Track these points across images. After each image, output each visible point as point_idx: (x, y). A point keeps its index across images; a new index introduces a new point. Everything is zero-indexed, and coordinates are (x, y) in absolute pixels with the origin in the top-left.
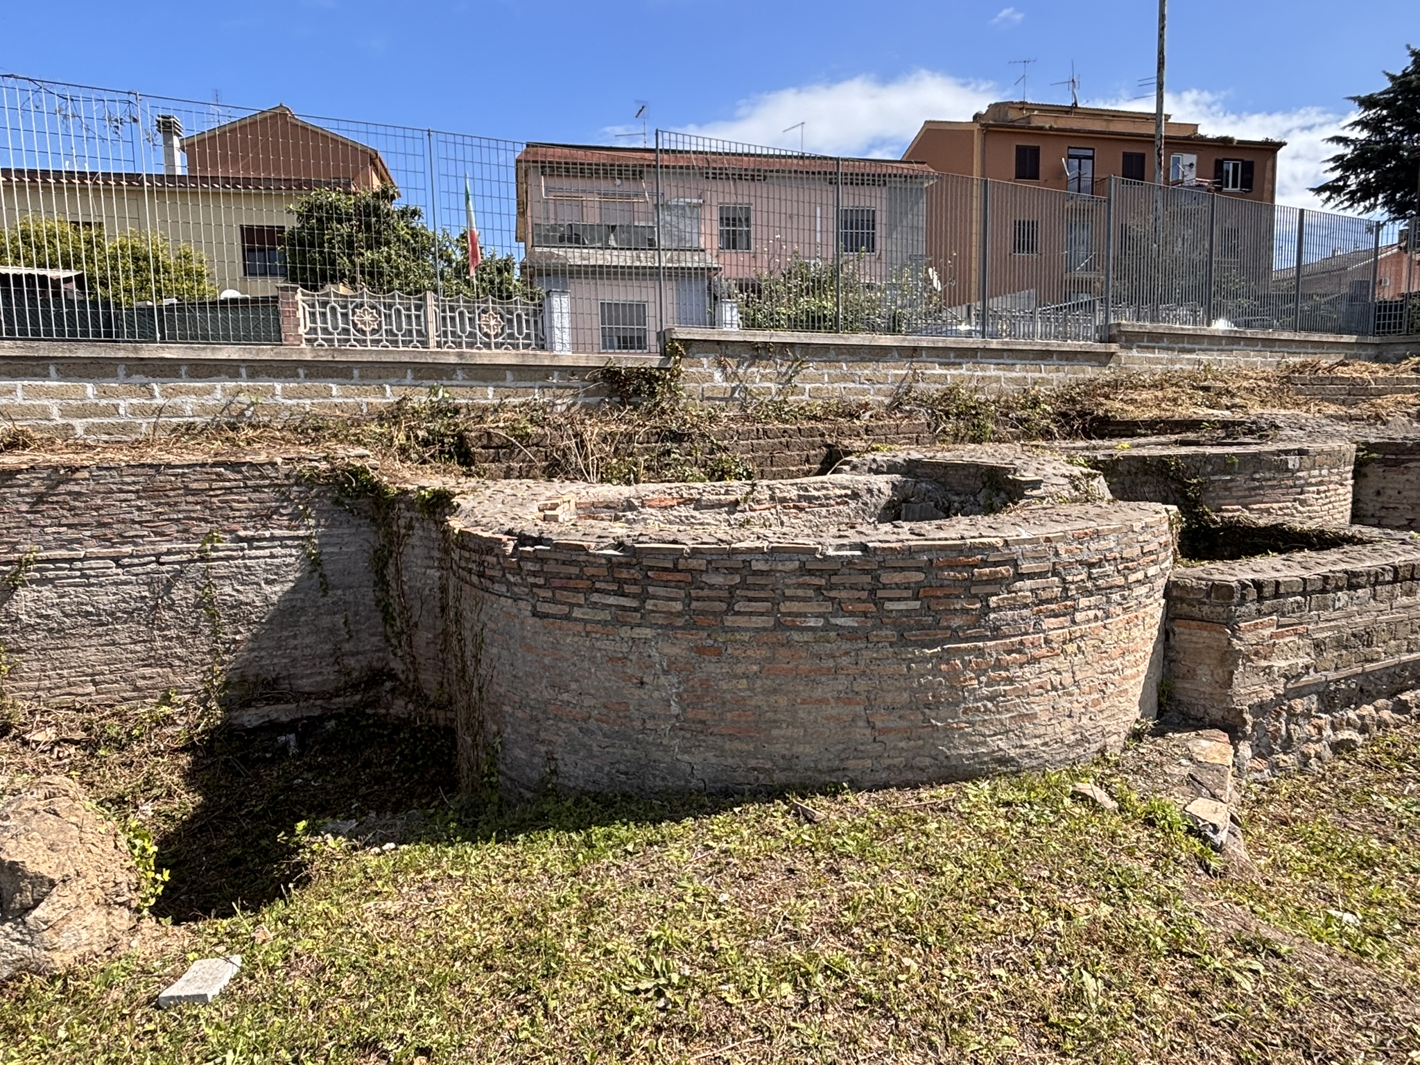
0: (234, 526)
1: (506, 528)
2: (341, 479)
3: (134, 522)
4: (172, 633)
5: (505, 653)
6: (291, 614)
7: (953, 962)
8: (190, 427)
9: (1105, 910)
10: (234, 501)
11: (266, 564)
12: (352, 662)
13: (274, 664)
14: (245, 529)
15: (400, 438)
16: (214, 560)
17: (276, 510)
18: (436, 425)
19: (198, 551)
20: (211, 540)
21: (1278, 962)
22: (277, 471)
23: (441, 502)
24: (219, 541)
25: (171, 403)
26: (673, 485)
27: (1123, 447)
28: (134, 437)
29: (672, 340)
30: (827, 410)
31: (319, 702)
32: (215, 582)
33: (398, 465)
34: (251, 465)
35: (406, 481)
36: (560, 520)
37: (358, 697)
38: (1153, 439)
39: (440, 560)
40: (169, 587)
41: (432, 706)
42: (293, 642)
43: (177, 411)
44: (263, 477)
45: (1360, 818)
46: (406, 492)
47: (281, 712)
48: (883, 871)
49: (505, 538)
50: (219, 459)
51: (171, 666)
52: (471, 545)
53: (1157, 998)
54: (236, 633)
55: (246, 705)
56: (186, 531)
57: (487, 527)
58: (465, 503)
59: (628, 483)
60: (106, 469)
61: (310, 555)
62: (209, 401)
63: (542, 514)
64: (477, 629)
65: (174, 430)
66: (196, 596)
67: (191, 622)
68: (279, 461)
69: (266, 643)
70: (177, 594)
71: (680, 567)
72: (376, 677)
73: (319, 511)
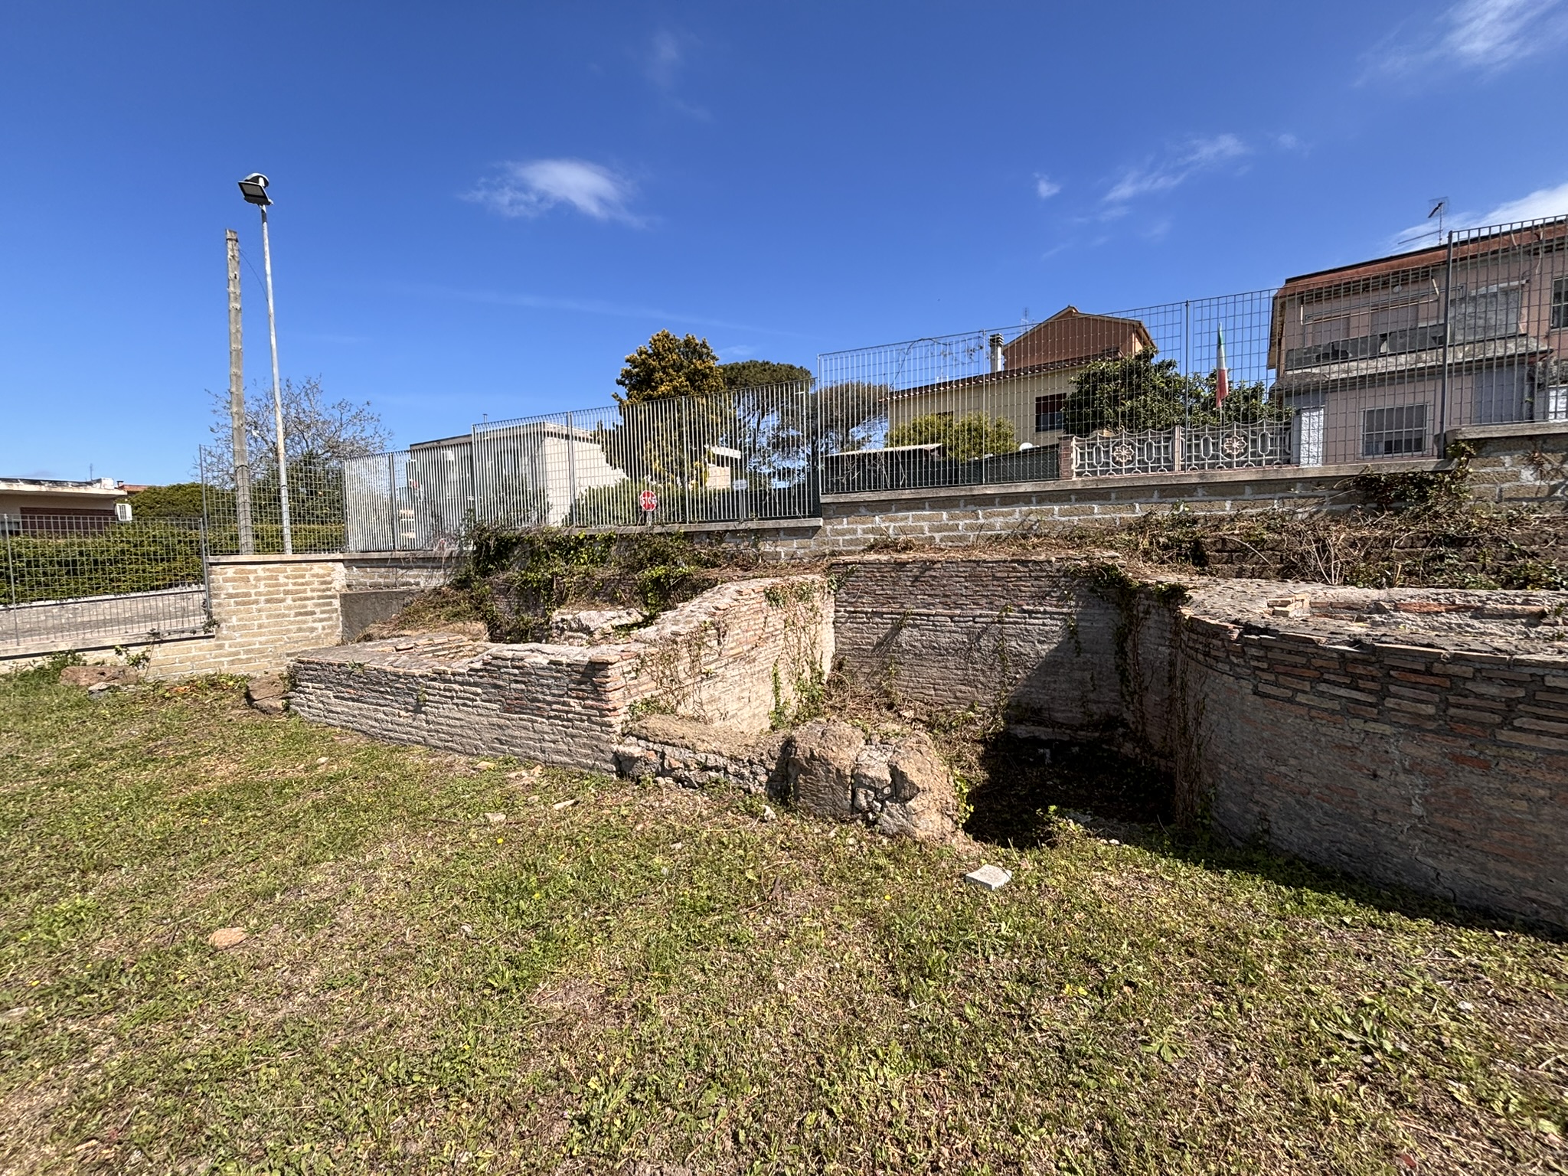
0: (1021, 602)
1: (1233, 618)
2: (1096, 573)
3: (962, 595)
4: (978, 667)
5: (1224, 720)
6: (1053, 666)
8: (998, 537)
10: (1023, 586)
11: (1040, 630)
12: (1094, 708)
13: (1040, 698)
14: (1028, 604)
15: (1145, 543)
16: (1007, 623)
17: (1048, 594)
18: (1176, 534)
19: (998, 617)
20: (1006, 610)
22: (1052, 566)
23: (1176, 595)
24: (1011, 611)
25: (988, 522)
26: (1443, 591)
28: (966, 543)
31: (1068, 731)
32: (1006, 637)
33: (1141, 564)
34: (1034, 562)
35: (1147, 577)
36: (1291, 615)
37: (1097, 734)
39: (1171, 640)
40: (979, 637)
41: (1155, 754)
42: (1053, 686)
43: (991, 527)
44: (1042, 570)
46: (1146, 585)
47: (1042, 733)
49: (1231, 626)
50: (1015, 557)
51: (976, 687)
52: (1199, 630)
54: (1016, 673)
55: (1020, 722)
56: (991, 603)
57: (1214, 616)
58: (1197, 596)
59: (1379, 587)
60: (950, 563)
61: (1070, 626)
62: (1011, 520)
63: (1271, 610)
64: (1200, 697)
65: (989, 539)
66: (994, 645)
67: (990, 662)
68: (1053, 559)
69: (1035, 683)
70: (983, 642)
71: (1435, 671)
72: (1111, 722)
73: (1079, 596)
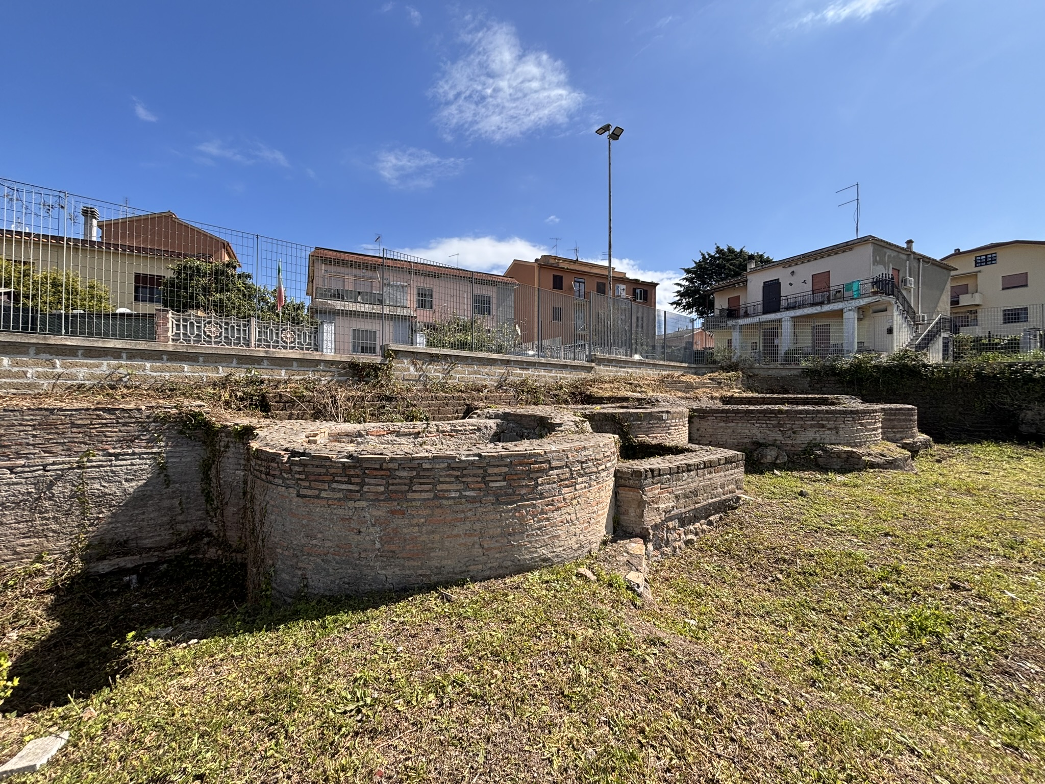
0: (106, 447)
1: (284, 447)
2: (185, 419)
3: (28, 444)
4: (50, 515)
5: (279, 518)
6: (142, 500)
7: (519, 669)
8: (80, 386)
9: (591, 631)
10: (108, 431)
11: (127, 469)
12: (182, 527)
13: (126, 531)
14: (114, 448)
15: (226, 396)
16: (88, 468)
17: (138, 437)
18: (249, 390)
19: (77, 462)
20: (88, 455)
21: (664, 648)
22: (141, 413)
23: (248, 432)
24: (93, 456)
25: (68, 371)
26: (385, 424)
27: (597, 409)
28: (36, 391)
29: (388, 350)
30: (467, 387)
31: (156, 553)
32: (88, 481)
33: (223, 411)
34: (123, 410)
35: (226, 421)
36: (318, 442)
37: (184, 549)
38: (610, 405)
39: (245, 465)
40: (51, 485)
41: (234, 551)
42: (141, 517)
43: (72, 377)
44: (130, 417)
45: (696, 575)
46: (226, 427)
47: (127, 562)
48: (485, 624)
49: (283, 453)
50: (99, 406)
51: (46, 536)
52: (263, 457)
53: (614, 675)
54: (99, 513)
55: (102, 558)
56: (68, 450)
57: (273, 446)
58: (261, 433)
59: (360, 423)
60: (11, 411)
61: (159, 464)
62: (97, 371)
63: (307, 439)
64: (263, 505)
65: (69, 388)
66: (72, 490)
67: (66, 507)
68: (143, 408)
69: (121, 518)
70: (56, 490)
71: (384, 468)
72: (197, 535)
73: (169, 438)
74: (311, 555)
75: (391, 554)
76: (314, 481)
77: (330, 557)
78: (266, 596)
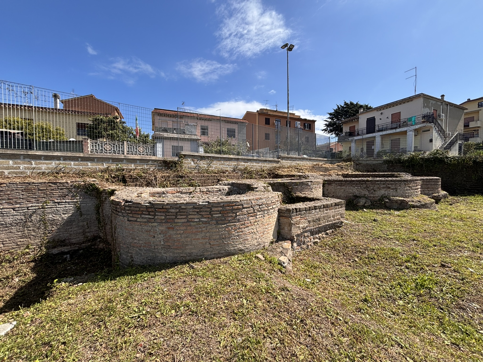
0: (54, 199)
1: (123, 199)
2: (87, 187)
3: (20, 198)
4: (31, 229)
5: (121, 230)
6: (70, 222)
8: (43, 173)
9: (255, 284)
10: (54, 192)
11: (63, 209)
12: (89, 234)
13: (64, 236)
14: (57, 200)
15: (107, 176)
16: (46, 208)
17: (67, 195)
18: (117, 173)
19: (41, 206)
20: (46, 203)
22: (68, 184)
24: (48, 203)
25: (38, 166)
26: (175, 188)
27: (279, 180)
28: (25, 175)
29: (181, 155)
30: (218, 171)
31: (77, 246)
32: (47, 214)
33: (105, 183)
34: (60, 183)
35: (106, 187)
37: (89, 244)
38: (286, 179)
40: (31, 216)
42: (70, 230)
43: (39, 169)
44: (63, 186)
46: (105, 190)
47: (65, 249)
49: (122, 201)
50: (50, 181)
51: (30, 238)
52: (114, 203)
54: (52, 228)
55: (54, 247)
56: (38, 200)
57: (119, 199)
58: (117, 193)
59: (164, 188)
60: (12, 184)
61: (77, 206)
62: (50, 166)
64: (115, 225)
65: (39, 173)
66: (40, 218)
67: (38, 225)
68: (69, 182)
69: (62, 230)
70: (33, 218)
71: (164, 208)
72: (95, 238)
73: (81, 195)
74: (134, 247)
75: (168, 247)
76: (135, 214)
77: (142, 248)
78: (117, 265)
